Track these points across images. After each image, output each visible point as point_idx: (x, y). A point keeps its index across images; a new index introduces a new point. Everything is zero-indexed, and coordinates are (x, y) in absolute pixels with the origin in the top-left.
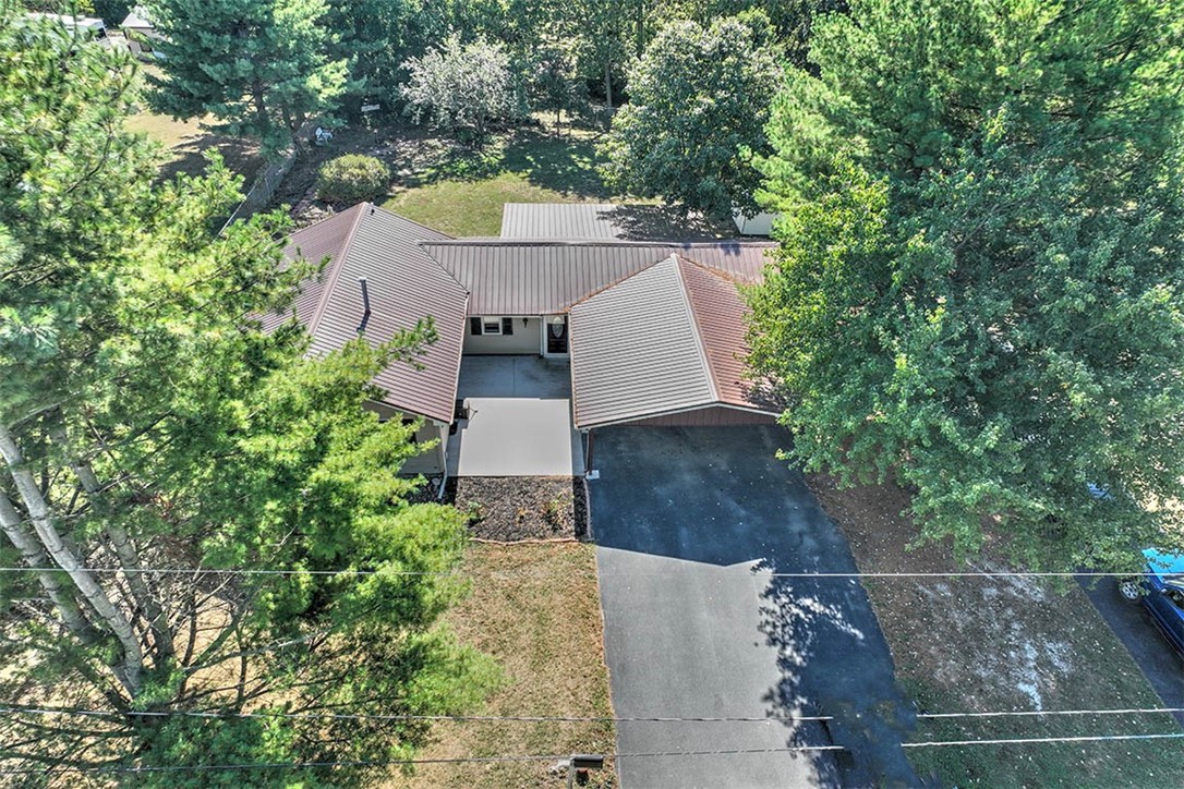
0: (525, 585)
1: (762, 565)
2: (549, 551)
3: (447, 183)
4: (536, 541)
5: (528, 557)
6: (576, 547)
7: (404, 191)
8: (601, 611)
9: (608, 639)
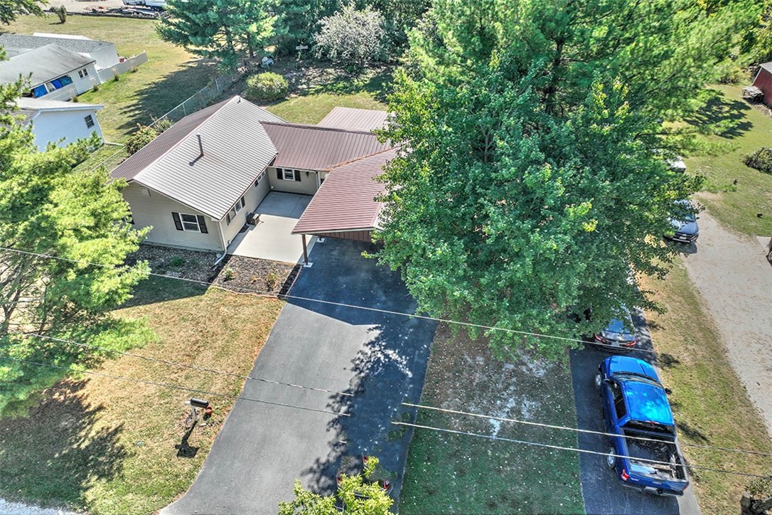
0: (236, 316)
1: (376, 328)
2: (260, 301)
3: (325, 95)
4: (255, 294)
5: (246, 302)
6: (275, 302)
7: (296, 98)
8: (268, 337)
9: (263, 351)
